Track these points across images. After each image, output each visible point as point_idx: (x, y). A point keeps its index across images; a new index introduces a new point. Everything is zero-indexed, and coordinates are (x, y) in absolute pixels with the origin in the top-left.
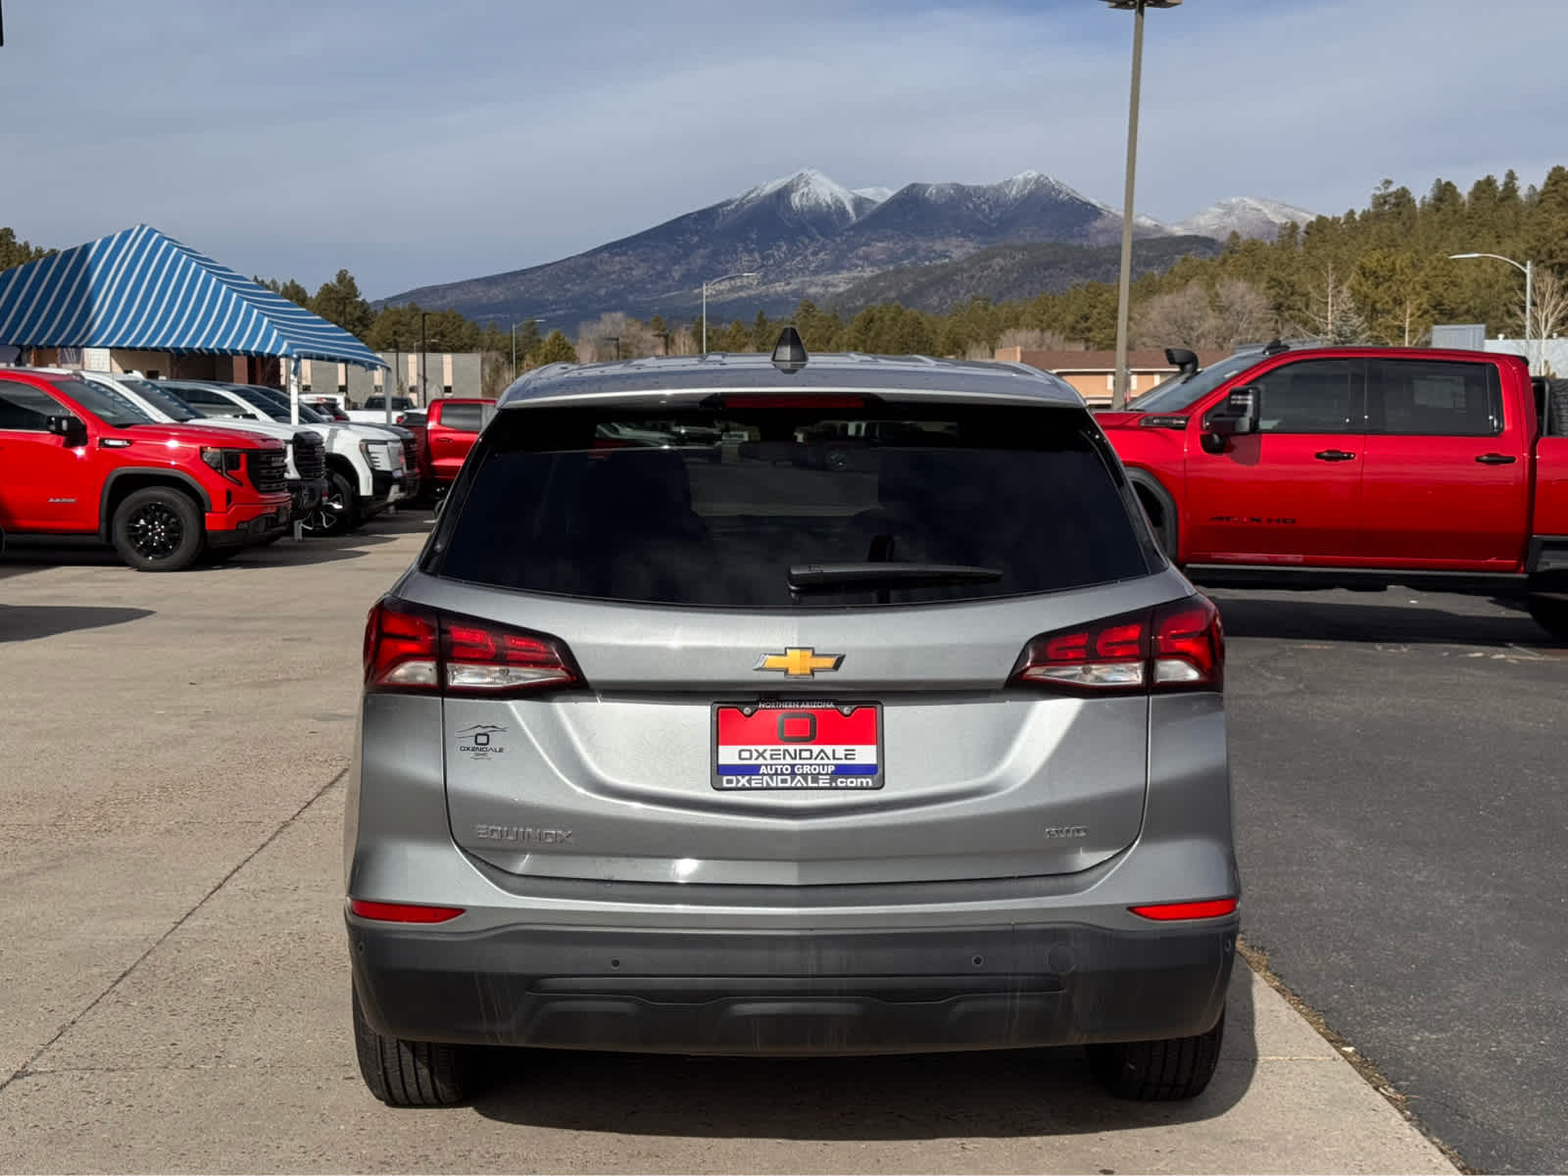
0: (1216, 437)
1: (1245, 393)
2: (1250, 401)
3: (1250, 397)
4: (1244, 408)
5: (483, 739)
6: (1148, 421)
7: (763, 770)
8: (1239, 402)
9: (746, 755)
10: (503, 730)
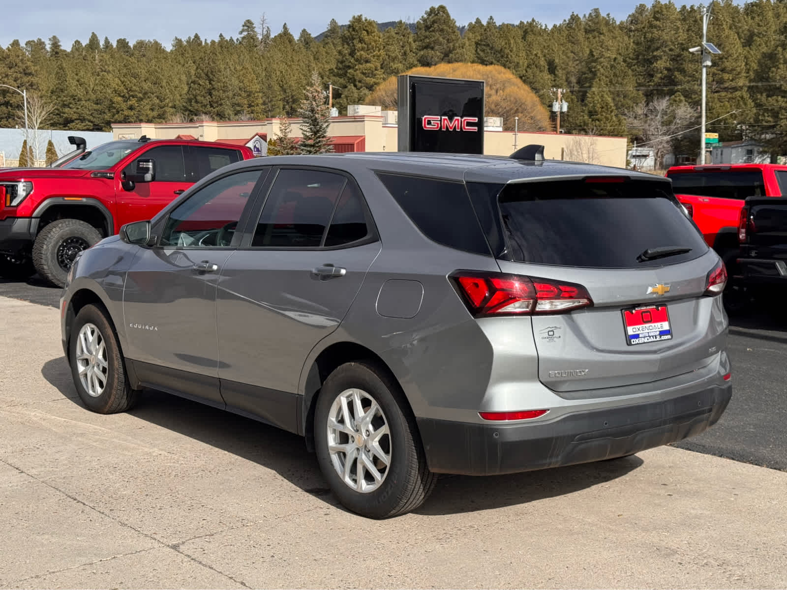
0: (131, 183)
1: (148, 161)
2: (150, 165)
3: (151, 164)
4: (147, 169)
5: (551, 333)
6: (95, 174)
7: (640, 336)
8: (145, 166)
9: (634, 330)
10: (560, 328)
